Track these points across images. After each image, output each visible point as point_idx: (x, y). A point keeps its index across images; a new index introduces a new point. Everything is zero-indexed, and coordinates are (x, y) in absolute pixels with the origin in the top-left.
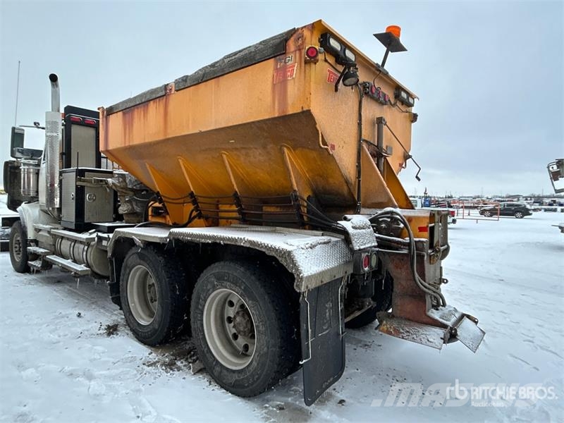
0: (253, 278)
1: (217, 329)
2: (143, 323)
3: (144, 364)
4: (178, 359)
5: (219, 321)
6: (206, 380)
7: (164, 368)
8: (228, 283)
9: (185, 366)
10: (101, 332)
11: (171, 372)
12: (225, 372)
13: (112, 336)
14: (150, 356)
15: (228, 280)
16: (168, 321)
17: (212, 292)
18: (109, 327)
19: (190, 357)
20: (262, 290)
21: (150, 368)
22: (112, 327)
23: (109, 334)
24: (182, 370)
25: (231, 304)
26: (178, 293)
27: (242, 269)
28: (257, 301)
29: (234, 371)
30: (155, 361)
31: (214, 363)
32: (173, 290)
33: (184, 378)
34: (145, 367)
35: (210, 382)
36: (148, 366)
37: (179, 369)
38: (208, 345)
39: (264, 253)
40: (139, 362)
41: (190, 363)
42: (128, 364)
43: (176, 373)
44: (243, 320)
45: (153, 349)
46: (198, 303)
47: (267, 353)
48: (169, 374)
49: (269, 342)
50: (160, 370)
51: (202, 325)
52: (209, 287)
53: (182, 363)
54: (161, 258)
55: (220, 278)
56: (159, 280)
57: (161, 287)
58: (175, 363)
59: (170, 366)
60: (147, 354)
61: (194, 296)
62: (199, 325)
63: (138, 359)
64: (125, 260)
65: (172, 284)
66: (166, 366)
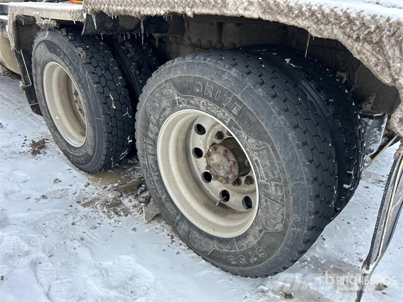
0: (260, 91)
1: (179, 167)
2: (73, 143)
3: (78, 202)
4: (124, 195)
5: (182, 156)
6: (165, 232)
7: (105, 210)
8: (203, 101)
9: (135, 206)
10: (25, 149)
11: (116, 217)
12: (195, 234)
13: (38, 155)
14: (87, 188)
15: (202, 95)
16: (105, 146)
17: (171, 113)
18: (34, 144)
19: (141, 193)
20: (281, 119)
21: (86, 209)
22: (38, 144)
23: (34, 153)
24: (131, 213)
25: (200, 130)
26: (115, 107)
27: (234, 72)
28: (270, 141)
29: (212, 238)
30: (93, 196)
31: (178, 218)
32: (106, 103)
33: (134, 229)
34: (80, 207)
35: (172, 237)
36: (84, 205)
37: (127, 213)
38: (166, 191)
39: (303, 32)
40: (71, 198)
41: (141, 202)
42: (57, 201)
43: (123, 218)
44: (225, 160)
45: (91, 177)
46: (146, 128)
47: (282, 233)
48: (112, 220)
49: (288, 216)
50: (100, 213)
51: (156, 162)
52: (165, 103)
53: (130, 201)
54: (80, 49)
55: (186, 89)
56: (82, 85)
57: (86, 97)
58: (121, 203)
59: (114, 206)
60: (82, 186)
61: (139, 116)
62: (151, 162)
63: (71, 193)
64: (33, 53)
65: (103, 93)
66: (109, 207)
